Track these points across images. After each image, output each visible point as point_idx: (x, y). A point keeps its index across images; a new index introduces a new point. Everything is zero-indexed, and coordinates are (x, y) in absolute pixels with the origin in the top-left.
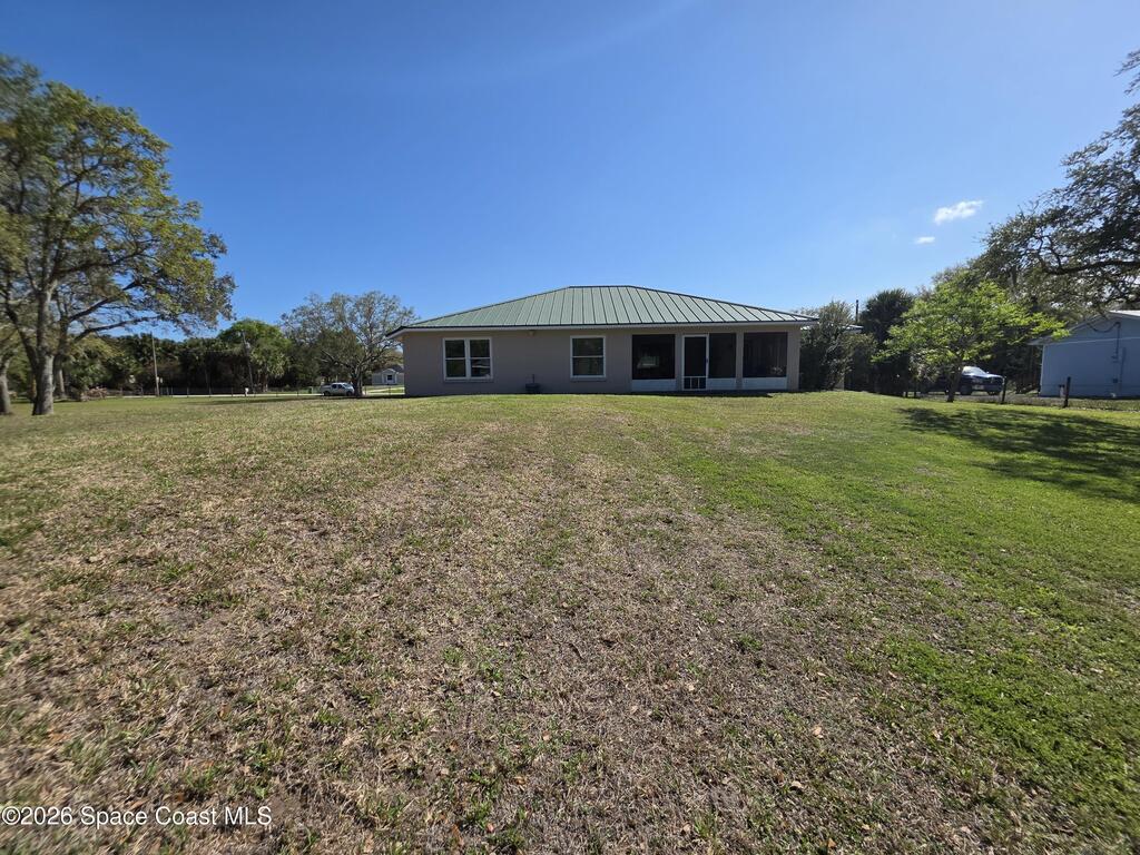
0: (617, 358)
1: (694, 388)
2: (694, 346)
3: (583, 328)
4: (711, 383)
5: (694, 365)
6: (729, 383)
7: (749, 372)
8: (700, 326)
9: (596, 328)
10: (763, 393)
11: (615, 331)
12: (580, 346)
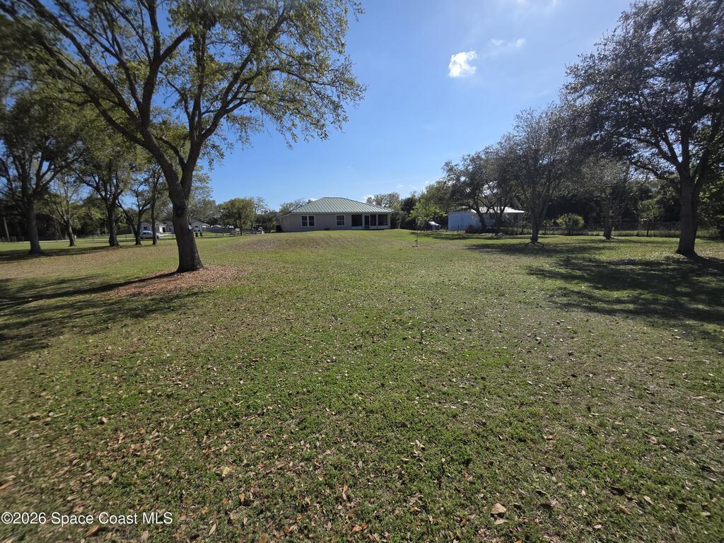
0: (348, 221)
1: (367, 228)
2: (367, 218)
3: (340, 213)
4: (371, 227)
5: (367, 223)
6: (375, 227)
7: (380, 224)
8: (368, 213)
9: (343, 213)
10: (383, 229)
11: (347, 214)
12: (338, 217)
